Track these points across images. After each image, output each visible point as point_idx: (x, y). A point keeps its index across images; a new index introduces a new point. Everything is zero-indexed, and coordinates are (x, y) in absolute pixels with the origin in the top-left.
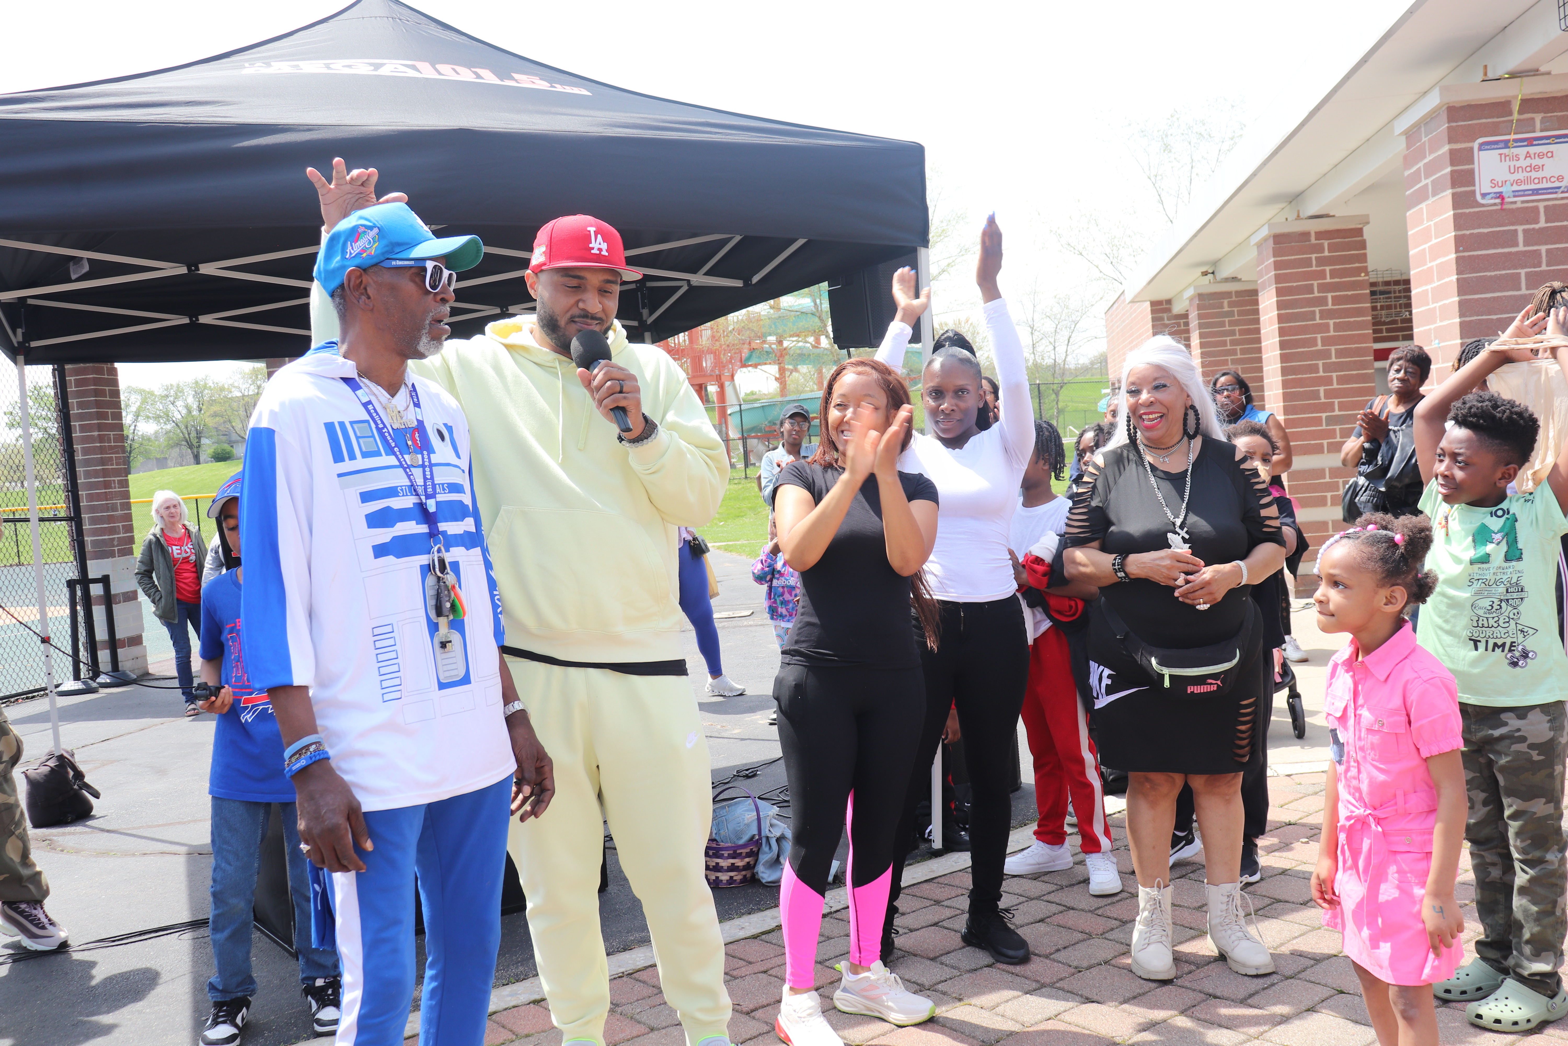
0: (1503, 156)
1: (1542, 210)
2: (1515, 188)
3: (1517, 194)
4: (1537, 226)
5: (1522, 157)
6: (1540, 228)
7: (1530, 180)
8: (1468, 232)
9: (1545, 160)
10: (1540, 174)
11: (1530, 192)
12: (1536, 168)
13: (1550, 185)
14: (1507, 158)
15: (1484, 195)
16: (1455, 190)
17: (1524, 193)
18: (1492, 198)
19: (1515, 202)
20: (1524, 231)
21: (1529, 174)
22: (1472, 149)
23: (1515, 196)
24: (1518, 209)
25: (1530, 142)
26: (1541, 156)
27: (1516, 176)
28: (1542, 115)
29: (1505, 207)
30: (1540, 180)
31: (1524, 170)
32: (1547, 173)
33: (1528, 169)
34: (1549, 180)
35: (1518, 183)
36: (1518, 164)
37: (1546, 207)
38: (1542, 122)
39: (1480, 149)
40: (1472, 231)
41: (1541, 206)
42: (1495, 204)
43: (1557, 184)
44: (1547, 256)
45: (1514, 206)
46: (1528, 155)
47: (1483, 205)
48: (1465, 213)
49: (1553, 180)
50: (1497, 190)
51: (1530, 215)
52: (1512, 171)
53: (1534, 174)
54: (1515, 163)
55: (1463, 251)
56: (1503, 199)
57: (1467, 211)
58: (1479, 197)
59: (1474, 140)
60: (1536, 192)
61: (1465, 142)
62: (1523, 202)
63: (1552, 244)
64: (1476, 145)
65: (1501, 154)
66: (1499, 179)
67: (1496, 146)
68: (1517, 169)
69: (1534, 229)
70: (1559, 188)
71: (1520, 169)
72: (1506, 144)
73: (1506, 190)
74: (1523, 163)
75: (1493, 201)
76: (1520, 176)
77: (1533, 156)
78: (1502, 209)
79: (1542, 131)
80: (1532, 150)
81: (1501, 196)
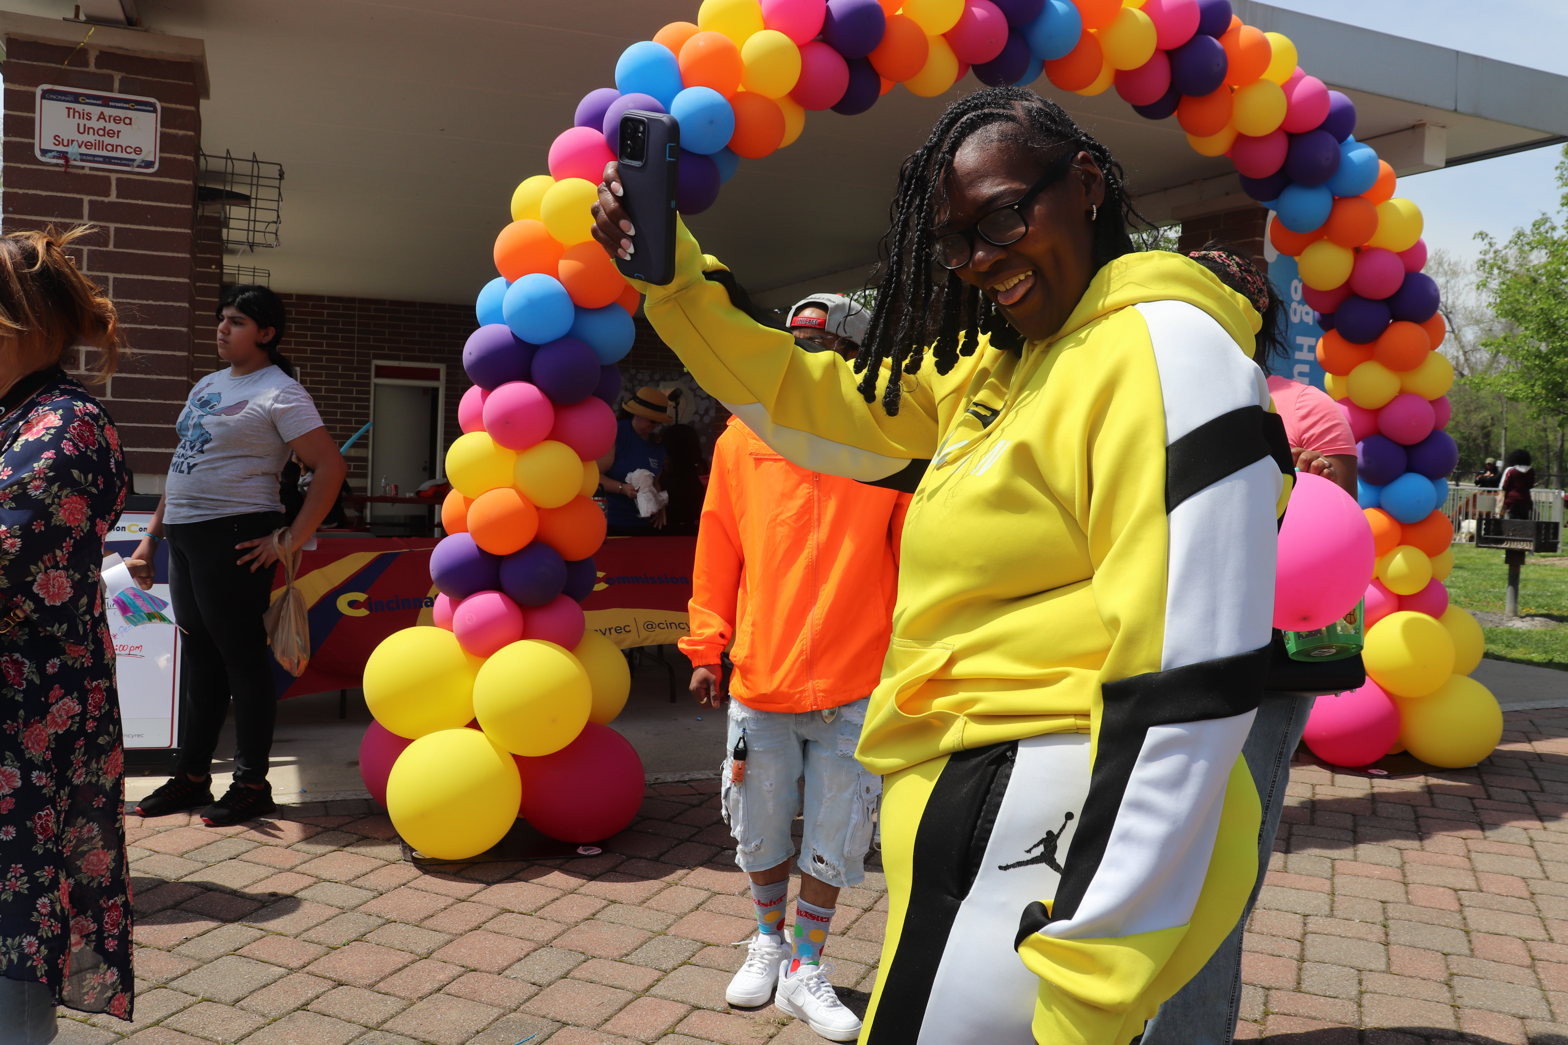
0: (71, 111)
1: (114, 183)
2: (83, 150)
3: (85, 157)
4: (106, 200)
5: (95, 117)
6: (110, 202)
7: (101, 145)
8: (21, 191)
9: (121, 127)
10: (114, 141)
11: (101, 159)
12: (111, 133)
13: (124, 155)
14: (77, 115)
15: (44, 152)
16: (8, 139)
17: (93, 158)
18: (54, 157)
19: (83, 168)
20: (90, 202)
21: (101, 139)
22: (33, 94)
23: (82, 160)
24: (85, 175)
25: (106, 102)
26: (117, 120)
27: (86, 138)
28: (124, 74)
29: (69, 170)
30: (114, 148)
31: (96, 132)
32: (123, 141)
33: (101, 132)
34: (124, 149)
35: (88, 145)
36: (89, 124)
37: (118, 180)
38: (122, 81)
39: (43, 97)
40: (26, 191)
41: (113, 177)
42: (57, 165)
43: (133, 156)
44: (115, 235)
45: (81, 172)
46: (102, 116)
47: (42, 163)
48: (19, 168)
49: (129, 150)
50: (61, 148)
51: (99, 185)
52: (82, 130)
53: (107, 140)
54: (85, 121)
55: (13, 213)
56: (67, 160)
57: (22, 166)
58: (38, 153)
59: (37, 87)
60: (107, 160)
61: (25, 85)
62: (91, 169)
63: (122, 223)
64: (38, 92)
65: (69, 109)
66: (65, 136)
67: (63, 98)
68: (87, 130)
69: (102, 202)
70: (134, 160)
71: (91, 131)
72: (76, 98)
73: (72, 150)
74: (94, 124)
75: (55, 161)
76: (91, 138)
77: (107, 119)
78: (65, 172)
79: (120, 92)
80: (108, 111)
81: (64, 155)
